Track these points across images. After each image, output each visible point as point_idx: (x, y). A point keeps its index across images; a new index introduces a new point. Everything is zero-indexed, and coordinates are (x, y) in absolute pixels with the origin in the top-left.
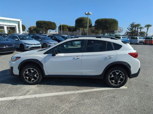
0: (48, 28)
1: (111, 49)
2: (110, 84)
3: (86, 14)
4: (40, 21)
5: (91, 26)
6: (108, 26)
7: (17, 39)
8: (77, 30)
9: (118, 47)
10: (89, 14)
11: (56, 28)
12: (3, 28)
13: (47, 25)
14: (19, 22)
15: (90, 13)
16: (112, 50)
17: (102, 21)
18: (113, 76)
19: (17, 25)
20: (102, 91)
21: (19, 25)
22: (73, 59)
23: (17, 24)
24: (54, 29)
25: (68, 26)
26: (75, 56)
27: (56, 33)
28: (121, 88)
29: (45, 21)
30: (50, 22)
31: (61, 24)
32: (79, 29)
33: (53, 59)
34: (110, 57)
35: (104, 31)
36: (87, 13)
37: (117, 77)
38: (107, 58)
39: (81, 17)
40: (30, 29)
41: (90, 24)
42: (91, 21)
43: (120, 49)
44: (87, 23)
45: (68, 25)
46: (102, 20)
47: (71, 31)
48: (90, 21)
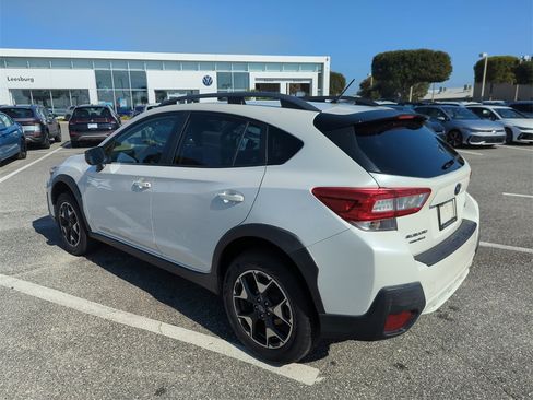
0: (415, 77)
12: (276, 87)
13: (410, 67)
14: (323, 64)
18: (244, 295)
19: (314, 75)
21: (320, 77)
23: (317, 74)
25: (517, 62)
29: (404, 52)
31: (485, 55)
34: (231, 197)
37: (264, 306)
38: (222, 199)
40: (365, 85)
45: (520, 57)
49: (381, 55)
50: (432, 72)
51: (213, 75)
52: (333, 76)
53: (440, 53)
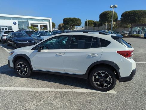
1: (97, 46)
2: (94, 86)
3: (112, 8)
4: (67, 18)
5: (116, 20)
6: (137, 18)
7: (38, 36)
8: (103, 25)
9: (105, 43)
10: (114, 7)
11: (81, 24)
12: (37, 26)
13: (73, 22)
14: (50, 20)
15: (116, 5)
16: (99, 46)
17: (130, 14)
18: (97, 77)
19: (48, 23)
20: (82, 93)
21: (49, 23)
22: (56, 56)
24: (79, 25)
25: (93, 22)
26: (57, 53)
27: (82, 29)
28: (108, 92)
29: (71, 18)
30: (75, 18)
31: (87, 20)
32: (104, 24)
33: (38, 55)
34: (94, 55)
35: (133, 24)
36: (112, 6)
37: (103, 79)
38: (90, 56)
39: (106, 11)
40: (60, 26)
41: (115, 18)
42: (117, 14)
43: (107, 46)
44: (112, 17)
46: (129, 12)
47: (96, 26)
48: (115, 14)
49: (65, 19)
50: (78, 23)
51: (17, 21)
52: (53, 23)
53: (79, 19)
